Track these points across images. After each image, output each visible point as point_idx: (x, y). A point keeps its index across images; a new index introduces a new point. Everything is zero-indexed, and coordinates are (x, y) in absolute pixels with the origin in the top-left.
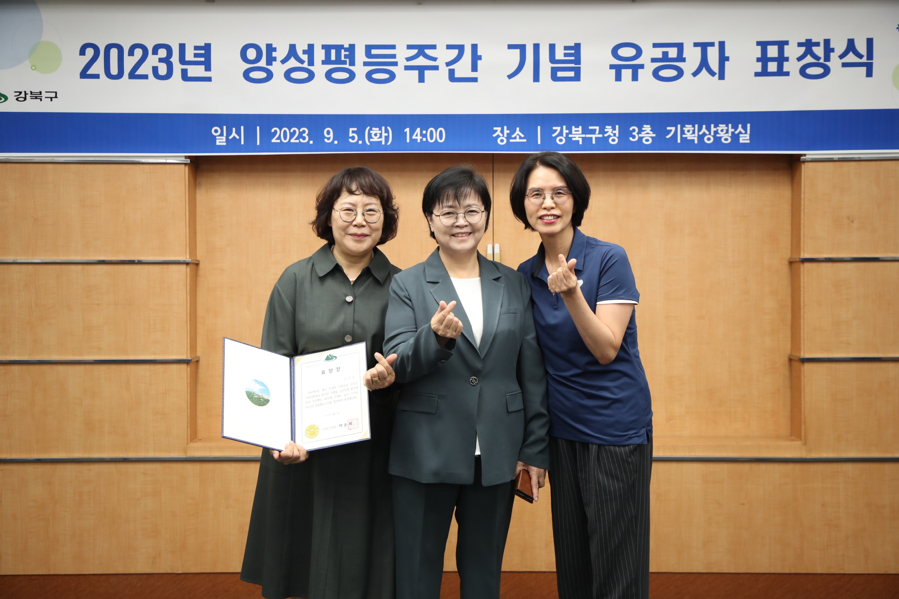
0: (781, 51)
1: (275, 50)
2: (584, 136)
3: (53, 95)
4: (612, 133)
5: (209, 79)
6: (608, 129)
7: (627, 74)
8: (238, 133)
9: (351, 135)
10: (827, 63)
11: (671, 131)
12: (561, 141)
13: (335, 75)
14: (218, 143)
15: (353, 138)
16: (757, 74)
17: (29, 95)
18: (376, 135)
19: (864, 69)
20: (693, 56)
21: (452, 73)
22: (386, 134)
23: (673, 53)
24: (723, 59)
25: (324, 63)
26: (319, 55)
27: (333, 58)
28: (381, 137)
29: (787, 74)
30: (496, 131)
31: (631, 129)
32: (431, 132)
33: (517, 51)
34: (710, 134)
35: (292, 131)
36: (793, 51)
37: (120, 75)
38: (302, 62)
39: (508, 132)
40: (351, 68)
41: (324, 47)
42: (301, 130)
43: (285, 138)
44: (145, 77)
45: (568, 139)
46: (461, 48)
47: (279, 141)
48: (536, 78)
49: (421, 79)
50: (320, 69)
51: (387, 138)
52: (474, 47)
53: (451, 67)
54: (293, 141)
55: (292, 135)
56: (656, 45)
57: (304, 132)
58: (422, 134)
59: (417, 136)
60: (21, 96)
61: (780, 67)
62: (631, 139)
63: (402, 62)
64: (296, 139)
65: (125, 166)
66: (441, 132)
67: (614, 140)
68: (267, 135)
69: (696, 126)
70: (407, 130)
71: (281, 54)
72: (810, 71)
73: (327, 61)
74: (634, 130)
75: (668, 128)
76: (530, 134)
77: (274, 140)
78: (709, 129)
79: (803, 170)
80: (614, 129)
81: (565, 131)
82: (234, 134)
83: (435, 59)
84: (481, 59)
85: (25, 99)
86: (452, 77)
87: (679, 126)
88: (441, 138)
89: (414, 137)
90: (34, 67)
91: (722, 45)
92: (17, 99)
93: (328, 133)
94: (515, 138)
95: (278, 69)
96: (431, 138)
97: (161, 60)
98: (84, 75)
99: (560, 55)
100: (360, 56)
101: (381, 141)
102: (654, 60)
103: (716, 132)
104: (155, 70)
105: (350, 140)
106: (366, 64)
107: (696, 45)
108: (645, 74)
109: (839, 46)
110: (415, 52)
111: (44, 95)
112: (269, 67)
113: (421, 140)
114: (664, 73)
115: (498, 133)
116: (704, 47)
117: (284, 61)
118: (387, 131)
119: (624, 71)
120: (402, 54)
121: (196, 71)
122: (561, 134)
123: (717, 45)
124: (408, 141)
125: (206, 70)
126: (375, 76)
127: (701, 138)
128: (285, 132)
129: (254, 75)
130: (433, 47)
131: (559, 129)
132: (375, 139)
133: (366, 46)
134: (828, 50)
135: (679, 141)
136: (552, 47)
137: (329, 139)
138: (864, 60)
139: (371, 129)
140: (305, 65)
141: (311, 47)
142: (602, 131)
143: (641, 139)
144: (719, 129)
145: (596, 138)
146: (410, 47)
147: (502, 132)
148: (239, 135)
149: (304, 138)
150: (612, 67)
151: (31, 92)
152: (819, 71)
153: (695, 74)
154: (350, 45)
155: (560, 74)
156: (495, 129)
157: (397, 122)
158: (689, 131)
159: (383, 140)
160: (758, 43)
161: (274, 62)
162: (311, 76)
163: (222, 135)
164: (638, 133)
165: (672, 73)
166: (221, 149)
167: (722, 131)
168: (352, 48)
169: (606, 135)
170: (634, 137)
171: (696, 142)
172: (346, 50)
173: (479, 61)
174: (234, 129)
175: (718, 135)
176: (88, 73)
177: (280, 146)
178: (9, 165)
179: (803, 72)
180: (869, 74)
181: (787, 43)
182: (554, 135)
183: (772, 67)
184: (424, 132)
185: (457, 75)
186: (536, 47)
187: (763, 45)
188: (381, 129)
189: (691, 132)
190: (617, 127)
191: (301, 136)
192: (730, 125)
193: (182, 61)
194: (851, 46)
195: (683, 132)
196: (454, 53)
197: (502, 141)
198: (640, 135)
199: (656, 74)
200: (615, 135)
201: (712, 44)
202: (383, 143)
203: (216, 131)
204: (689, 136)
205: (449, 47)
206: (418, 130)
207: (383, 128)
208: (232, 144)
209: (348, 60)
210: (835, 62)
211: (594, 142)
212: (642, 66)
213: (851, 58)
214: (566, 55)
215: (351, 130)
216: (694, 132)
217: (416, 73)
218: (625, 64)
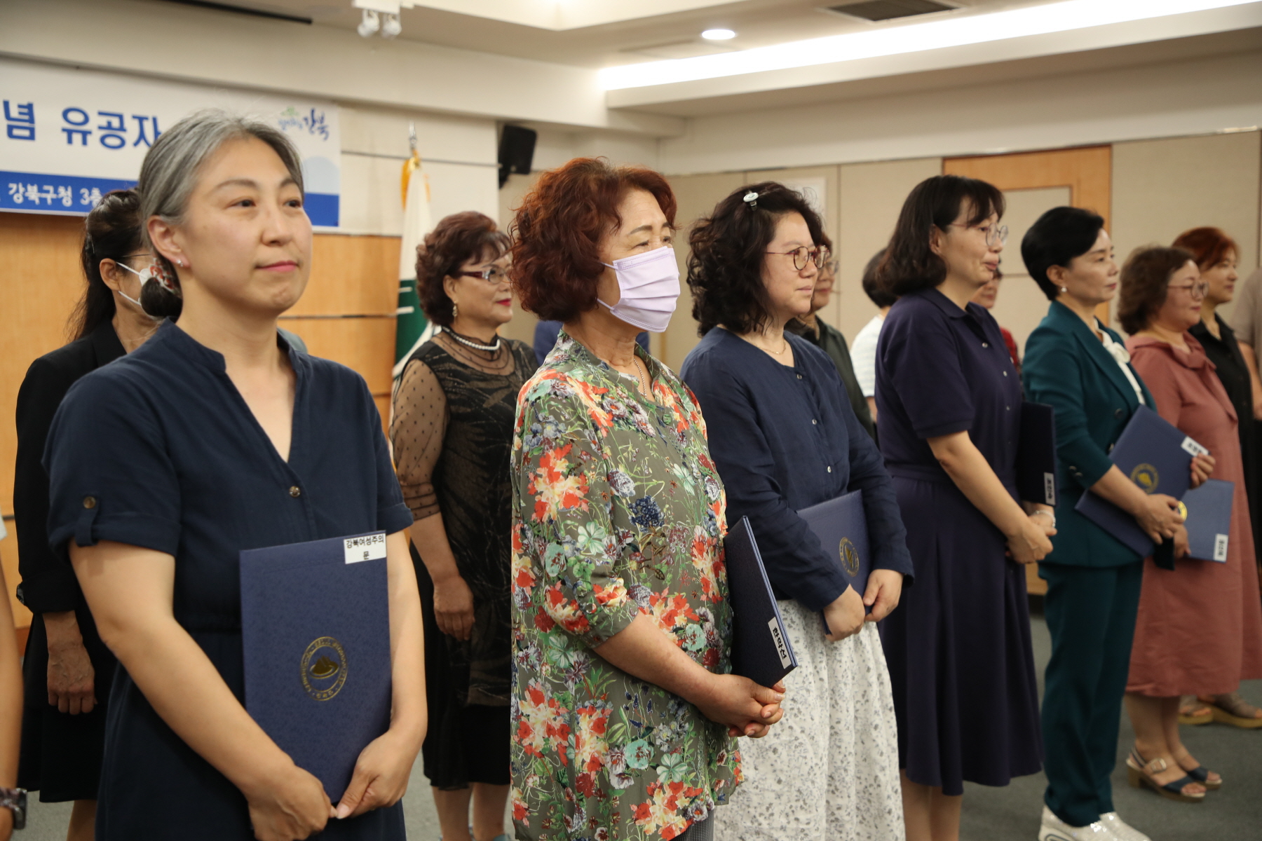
2: (39, 195)
4: (66, 195)
6: (62, 190)
7: (77, 138)
12: (17, 199)
20: (132, 128)
23: (116, 122)
31: (82, 192)
45: (25, 198)
56: (101, 114)
62: (82, 202)
67: (67, 202)
74: (85, 193)
81: (21, 189)
91: (155, 120)
99: (14, 112)
102: (101, 128)
107: (134, 117)
108: (94, 139)
114: (109, 141)
116: (141, 120)
119: (74, 136)
122: (17, 191)
123: (151, 120)
131: (15, 187)
136: (6, 104)
142: (56, 192)
145: (51, 198)
150: (64, 130)
153: (136, 144)
164: (88, 196)
165: (116, 142)
169: (60, 196)
170: (85, 199)
182: (11, 193)
190: (71, 188)
198: (90, 198)
199: (102, 141)
200: (68, 196)
201: (148, 119)
211: (49, 203)
212: (90, 133)
214: (21, 113)
218: (75, 131)
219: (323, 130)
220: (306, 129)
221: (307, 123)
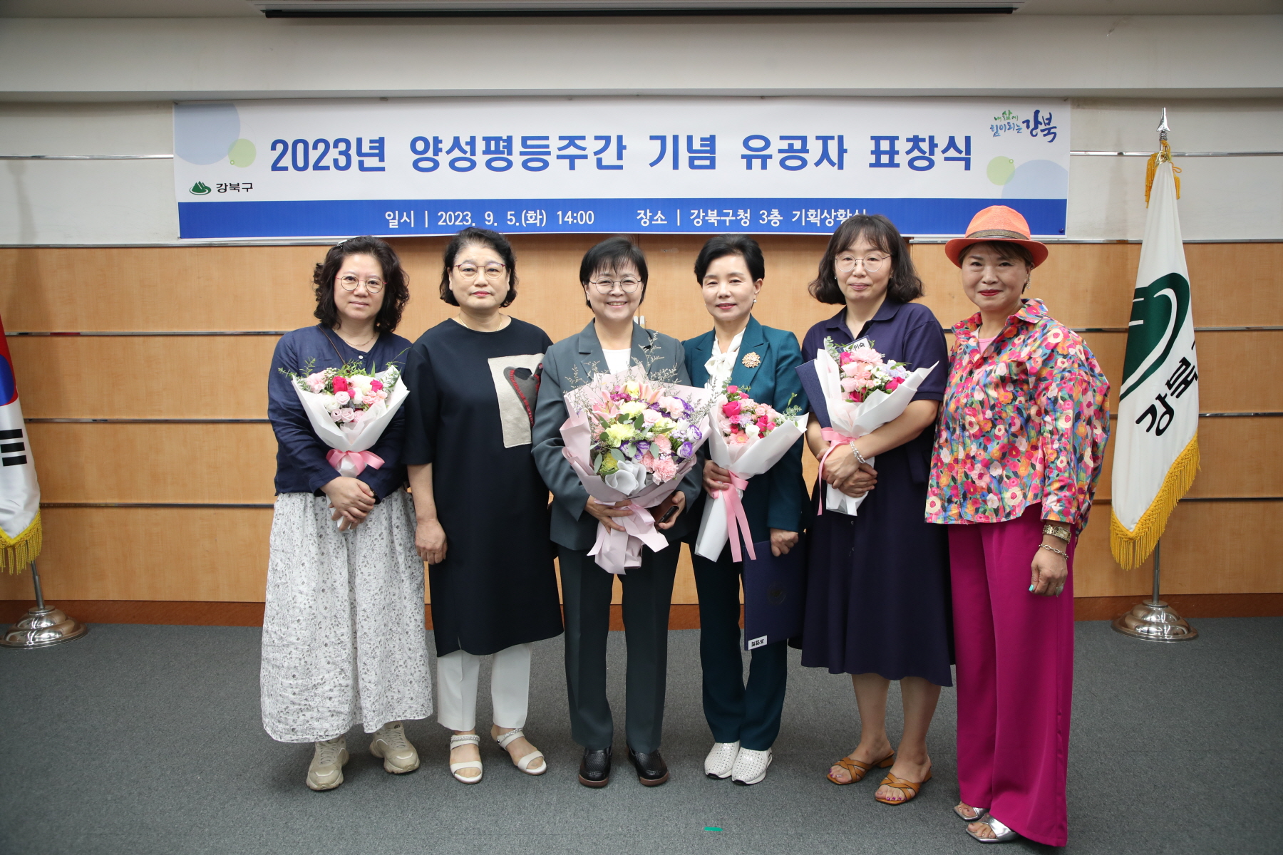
0: (892, 146)
1: (441, 142)
2: (719, 218)
3: (249, 186)
4: (744, 216)
5: (382, 169)
6: (741, 212)
7: (757, 163)
8: (409, 217)
9: (509, 217)
10: (931, 157)
11: (796, 214)
12: (698, 223)
13: (495, 164)
14: (391, 227)
15: (511, 220)
16: (871, 165)
17: (229, 186)
18: (531, 217)
19: (963, 163)
20: (815, 148)
21: (599, 161)
22: (541, 217)
23: (797, 145)
24: (842, 151)
25: (484, 153)
26: (480, 146)
27: (493, 148)
28: (536, 219)
29: (898, 165)
30: (640, 214)
31: (761, 212)
32: (582, 214)
33: (659, 142)
34: (831, 218)
35: (456, 214)
36: (903, 146)
37: (305, 167)
38: (465, 152)
39: (651, 214)
40: (509, 157)
41: (484, 139)
42: (465, 214)
43: (450, 221)
44: (327, 168)
45: (705, 222)
46: (608, 139)
47: (445, 224)
48: (676, 166)
49: (572, 167)
50: (481, 159)
51: (541, 220)
52: (620, 138)
53: (599, 156)
54: (457, 223)
55: (457, 218)
56: (782, 138)
57: (467, 215)
58: (573, 217)
59: (568, 218)
60: (222, 188)
61: (892, 159)
62: (761, 221)
63: (555, 152)
64: (460, 222)
65: (310, 248)
66: (590, 214)
67: (745, 223)
68: (434, 218)
69: (819, 210)
70: (560, 213)
71: (446, 145)
72: (917, 163)
73: (487, 152)
74: (764, 214)
75: (794, 212)
76: (670, 217)
77: (440, 223)
78: (830, 213)
79: (911, 251)
80: (746, 212)
81: (702, 214)
82: (405, 218)
83: (584, 149)
84: (625, 149)
85: (226, 190)
86: (600, 165)
87: (803, 210)
88: (590, 220)
89: (566, 219)
90: (232, 162)
91: (841, 138)
92: (219, 191)
93: (489, 216)
94: (657, 220)
95: (444, 159)
96: (582, 220)
97: (341, 153)
98: (275, 167)
99: (696, 145)
100: (517, 146)
101: (536, 223)
102: (781, 151)
103: (836, 216)
104: (336, 161)
105: (509, 222)
106: (522, 153)
107: (818, 138)
108: (773, 164)
109: (942, 143)
110: (566, 142)
111: (241, 186)
112: (435, 157)
113: (572, 222)
114: (789, 163)
115: (642, 215)
116: (825, 140)
117: (448, 152)
118: (541, 214)
119: (754, 161)
120: (554, 144)
121: (371, 162)
122: (698, 216)
123: (836, 138)
124: (560, 223)
125: (380, 161)
126: (530, 164)
127: (823, 221)
128: (450, 215)
129: (422, 164)
130: (583, 138)
131: (696, 212)
132: (531, 221)
133: (522, 137)
134: (933, 145)
135: (803, 224)
136: (690, 139)
137: (489, 221)
138: (963, 155)
139: (527, 212)
140: (468, 155)
141: (473, 139)
142: (735, 214)
143: (769, 221)
144: (839, 214)
145: (729, 220)
146: (561, 138)
147: (645, 214)
148: (410, 219)
149: (467, 221)
150: (743, 157)
151: (231, 184)
152: (925, 163)
153: (817, 164)
154: (508, 137)
155: (697, 163)
156: (639, 212)
157: (551, 206)
158: (812, 215)
159: (538, 222)
160: (873, 138)
161: (440, 153)
162: (473, 164)
163: (394, 218)
164: (767, 217)
165: (798, 163)
166: (393, 231)
167: (841, 215)
168: (509, 139)
169: (738, 218)
170: (763, 220)
171: (818, 225)
172: (504, 141)
173: (624, 151)
174: (405, 214)
175: (838, 219)
176: (278, 166)
177: (446, 229)
178: (213, 249)
179: (911, 164)
180: (968, 167)
181: (897, 138)
182: (692, 218)
183: (885, 159)
184: (575, 215)
185: (604, 163)
186: (676, 138)
187: (877, 140)
188: (536, 212)
189: (814, 216)
190: (749, 210)
191: (464, 219)
192: (848, 210)
193: (360, 153)
194: (952, 143)
195: (807, 216)
196: (602, 143)
197: (645, 223)
198: (769, 218)
199: (782, 163)
200: (746, 218)
201: (832, 138)
202: (538, 225)
203: (389, 215)
204: (812, 219)
205: (597, 138)
206: (570, 213)
207: (538, 211)
208: (404, 226)
209: (506, 150)
210: (938, 157)
211: (728, 224)
212: (770, 157)
213: (952, 153)
214: (702, 145)
215: (509, 213)
216: (816, 216)
217: (568, 160)
218: (755, 154)
219: (1048, 132)
220: (1026, 132)
221: (1028, 127)
